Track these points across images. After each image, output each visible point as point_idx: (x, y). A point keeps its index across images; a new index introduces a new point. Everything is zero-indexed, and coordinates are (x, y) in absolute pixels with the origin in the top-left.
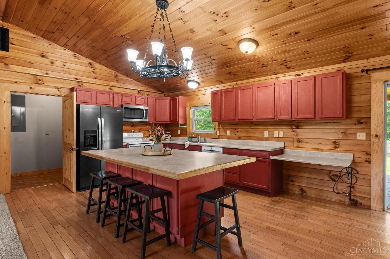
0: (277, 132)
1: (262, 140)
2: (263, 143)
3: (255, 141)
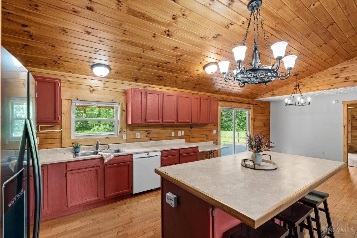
0: (180, 132)
1: (170, 139)
2: (172, 141)
3: (166, 140)
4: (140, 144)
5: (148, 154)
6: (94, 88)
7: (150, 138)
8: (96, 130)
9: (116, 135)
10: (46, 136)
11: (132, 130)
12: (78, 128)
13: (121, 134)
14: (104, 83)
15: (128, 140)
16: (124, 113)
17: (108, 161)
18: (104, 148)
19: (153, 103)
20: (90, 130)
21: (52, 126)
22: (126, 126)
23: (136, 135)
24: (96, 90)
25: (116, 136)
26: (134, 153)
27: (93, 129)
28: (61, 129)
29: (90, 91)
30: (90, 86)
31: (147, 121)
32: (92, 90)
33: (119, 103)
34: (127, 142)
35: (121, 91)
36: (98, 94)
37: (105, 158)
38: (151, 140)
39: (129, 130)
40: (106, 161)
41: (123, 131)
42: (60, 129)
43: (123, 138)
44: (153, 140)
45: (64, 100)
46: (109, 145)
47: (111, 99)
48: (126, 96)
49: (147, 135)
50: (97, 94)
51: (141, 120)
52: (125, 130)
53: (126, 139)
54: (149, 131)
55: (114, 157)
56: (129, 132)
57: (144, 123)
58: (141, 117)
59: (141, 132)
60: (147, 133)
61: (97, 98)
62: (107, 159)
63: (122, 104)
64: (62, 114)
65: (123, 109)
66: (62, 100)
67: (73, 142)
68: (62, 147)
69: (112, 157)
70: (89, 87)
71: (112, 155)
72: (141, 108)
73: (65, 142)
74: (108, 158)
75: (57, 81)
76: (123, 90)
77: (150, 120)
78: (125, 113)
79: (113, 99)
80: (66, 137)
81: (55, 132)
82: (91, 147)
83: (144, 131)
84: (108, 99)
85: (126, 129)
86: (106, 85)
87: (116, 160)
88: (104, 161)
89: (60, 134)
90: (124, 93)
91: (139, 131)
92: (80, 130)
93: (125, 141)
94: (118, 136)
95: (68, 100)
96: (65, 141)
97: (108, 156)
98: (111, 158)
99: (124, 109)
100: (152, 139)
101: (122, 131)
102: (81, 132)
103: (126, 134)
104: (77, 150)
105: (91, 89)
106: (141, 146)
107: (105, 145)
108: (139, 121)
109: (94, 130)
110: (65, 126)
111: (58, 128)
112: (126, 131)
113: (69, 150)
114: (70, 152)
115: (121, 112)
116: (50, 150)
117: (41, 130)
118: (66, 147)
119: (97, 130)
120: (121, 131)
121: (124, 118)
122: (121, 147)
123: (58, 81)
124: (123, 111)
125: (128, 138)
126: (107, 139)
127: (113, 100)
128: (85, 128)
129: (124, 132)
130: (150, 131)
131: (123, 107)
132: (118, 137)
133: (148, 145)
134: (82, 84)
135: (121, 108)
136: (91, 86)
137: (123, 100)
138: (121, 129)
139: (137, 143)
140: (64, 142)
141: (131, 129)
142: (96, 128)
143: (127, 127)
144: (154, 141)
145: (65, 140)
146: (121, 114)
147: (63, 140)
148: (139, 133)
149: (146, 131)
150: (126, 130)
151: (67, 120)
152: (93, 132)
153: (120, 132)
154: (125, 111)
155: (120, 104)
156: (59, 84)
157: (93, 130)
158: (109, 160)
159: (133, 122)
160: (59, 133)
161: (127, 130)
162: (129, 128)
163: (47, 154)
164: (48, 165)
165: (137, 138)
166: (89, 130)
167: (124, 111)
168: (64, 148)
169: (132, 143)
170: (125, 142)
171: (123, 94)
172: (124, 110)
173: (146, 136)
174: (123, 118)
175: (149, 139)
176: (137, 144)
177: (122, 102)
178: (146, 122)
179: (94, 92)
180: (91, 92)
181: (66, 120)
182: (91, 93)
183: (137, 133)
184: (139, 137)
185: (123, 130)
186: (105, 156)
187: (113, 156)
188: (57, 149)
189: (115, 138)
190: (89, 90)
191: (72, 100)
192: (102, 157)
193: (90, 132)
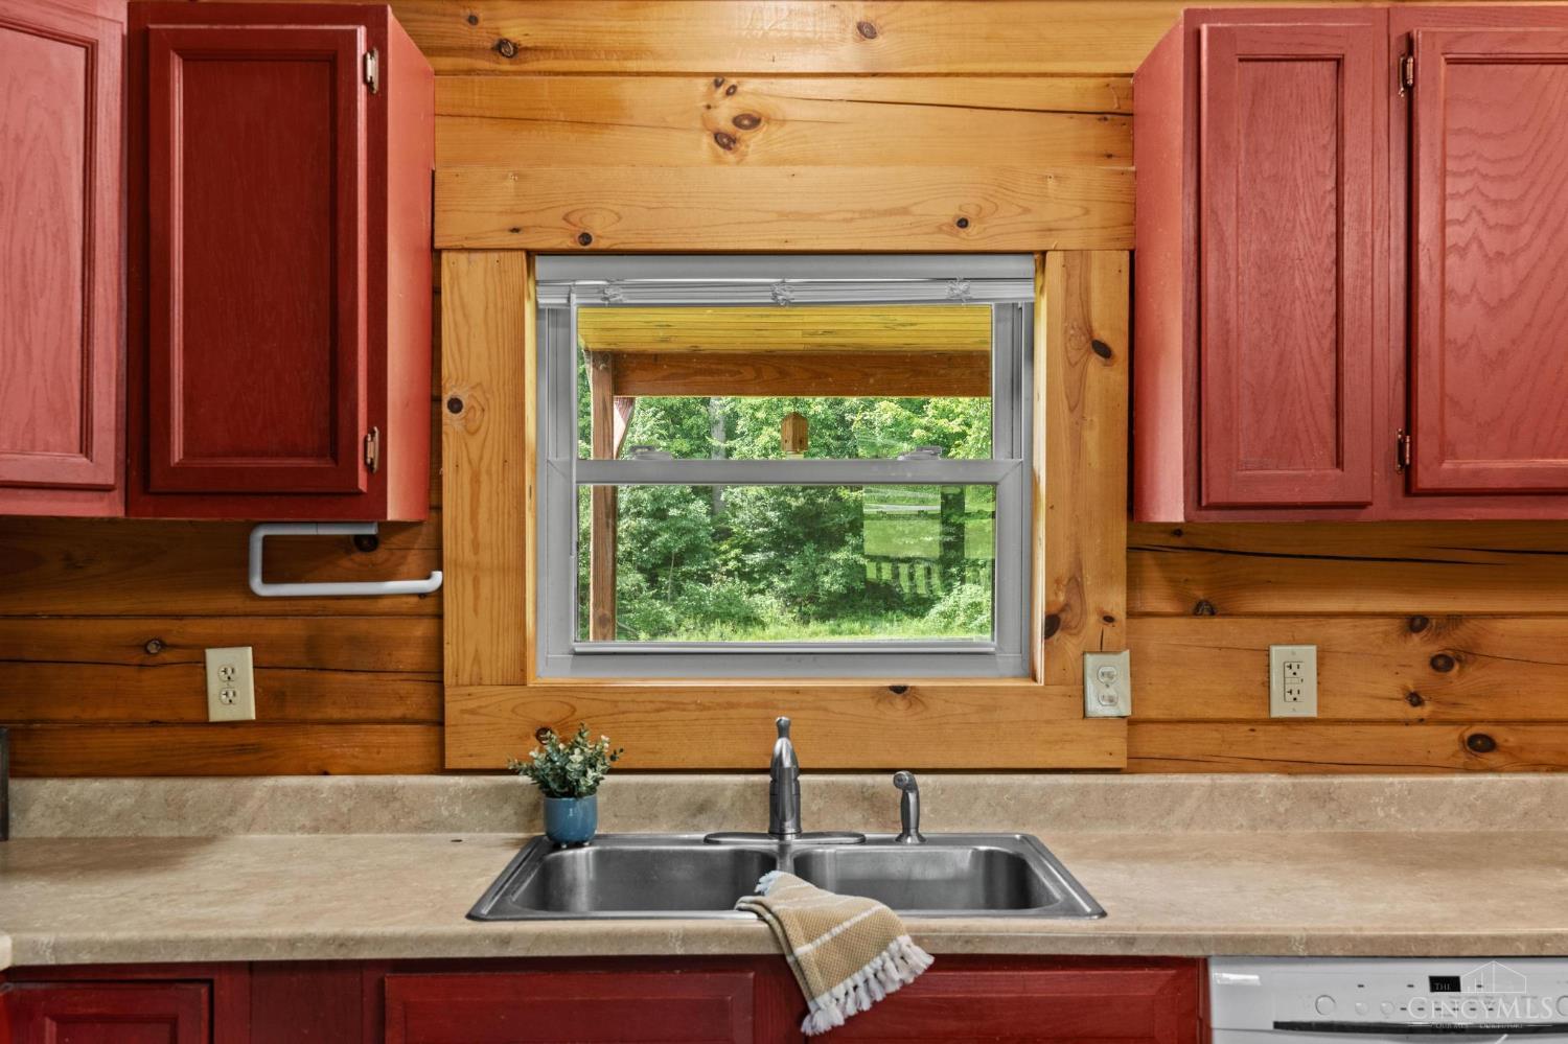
4: (1323, 798)
5: (1451, 984)
6: (751, 93)
7: (1471, 722)
8: (961, 619)
9: (1010, 659)
10: (312, 645)
11: (1204, 609)
12: (842, 596)
13: (1069, 644)
14: (860, 27)
15: (1155, 742)
16: (1108, 379)
17: (849, 1020)
18: (854, 820)
19: (1522, 198)
20: (922, 616)
21: (358, 539)
22: (1130, 549)
23: (1260, 678)
24: (769, 120)
25: (1003, 678)
26: (1219, 941)
27: (939, 607)
28: (438, 576)
29: (707, 141)
30: (717, 75)
31: (1425, 480)
32: (737, 121)
33: (1044, 253)
34: (1137, 764)
35: (1065, 93)
36: (793, 162)
37: (815, 978)
38: (1492, 758)
39: (1166, 607)
40: (828, 1011)
41: (1093, 619)
42: (428, 577)
43: (1095, 707)
44: (1509, 752)
45: (463, 257)
46: (913, 787)
47: (949, 212)
48: (1132, 159)
49: (1418, 674)
50: (783, 162)
51: (1339, 463)
52: (1116, 602)
53: (1132, 722)
54: (1455, 619)
55: (931, 968)
56: (1171, 633)
57: (1386, 503)
58: (1327, 424)
59: (1340, 631)
60: (1420, 647)
61: (783, 216)
62: (839, 990)
63: (1078, 259)
64: (445, 410)
65: (1090, 331)
66: (444, 256)
67: (545, 719)
68: (442, 770)
69: (897, 977)
70: (702, 85)
71: (905, 940)
72: (1330, 283)
73: (473, 712)
74: (849, 974)
75: (354, 33)
76: (1092, 82)
77: (1469, 465)
78: (1118, 375)
79: (970, 212)
80: (477, 659)
81: (384, 605)
82: (713, 786)
83: (1382, 625)
84: (905, 211)
85: (1133, 583)
86: (880, 41)
87: (956, 1008)
88: (806, 1011)
89: (421, 629)
90: (1102, 115)
91: (1306, 627)
92: (855, 612)
93: (1116, 750)
94: (1034, 679)
95: (495, 256)
96: (472, 704)
97: (854, 949)
98: (892, 988)
99: (1095, 325)
100: (1500, 734)
101: (1084, 612)
102: (857, 626)
103: (1126, 654)
104: (574, 810)
105: (724, 113)
106: (1341, 828)
107: (868, 779)
108: (1311, 478)
109: (948, 616)
110: (469, 535)
111: (414, 560)
112: (1131, 614)
113: (508, 810)
114: (518, 828)
115: (1072, 365)
116: (340, 790)
117: (268, 579)
118: (476, 765)
119: (972, 618)
120: (1066, 607)
121: (1101, 446)
122: (1060, 818)
123: (361, 32)
124: (1095, 360)
125: (1153, 714)
126: (899, 702)
127: (963, 223)
128: (885, 599)
129: (1108, 629)
130: (1473, 624)
131: (1085, 303)
132: (1028, 692)
133: (1448, 823)
134: (632, 65)
135: (1067, 308)
136: (718, 79)
137: (1087, 212)
138: (1070, 582)
139: (1285, 781)
140: (463, 711)
141: (1200, 595)
142: (965, 600)
143: (1148, 559)
144: (1535, 767)
145: (472, 690)
146: (1071, 400)
147: (448, 692)
148: (1308, 654)
149: (1415, 623)
150: (1130, 599)
151: (484, 478)
152: (946, 627)
153: (1053, 624)
154: (1120, 348)
155: (1054, 262)
156: (372, 65)
157: (942, 614)
158: (866, 1006)
159: (1216, 492)
160: (420, 616)
161: (1141, 607)
162: (1172, 582)
163: (316, 830)
164: (216, 978)
165: (1276, 713)
166: (913, 615)
167: (1103, 350)
168: (461, 780)
169: (1204, 780)
170: (1122, 763)
171: (1093, 134)
172: (1103, 335)
173: (1415, 699)
174: (1092, 438)
175: (1450, 737)
176: (1280, 794)
177: (1073, 241)
178: (1410, 489)
179: (753, 140)
180: (725, 141)
181: (476, 479)
182: (719, 161)
183: (1279, 654)
184: (1308, 708)
185: (1093, 600)
186: (810, 939)
187: (922, 960)
188: (400, 780)
189: (990, 701)
190: (698, 125)
191: (531, 254)
192: (772, 950)
193: (923, 632)
